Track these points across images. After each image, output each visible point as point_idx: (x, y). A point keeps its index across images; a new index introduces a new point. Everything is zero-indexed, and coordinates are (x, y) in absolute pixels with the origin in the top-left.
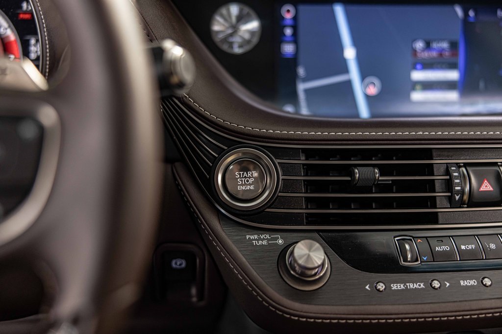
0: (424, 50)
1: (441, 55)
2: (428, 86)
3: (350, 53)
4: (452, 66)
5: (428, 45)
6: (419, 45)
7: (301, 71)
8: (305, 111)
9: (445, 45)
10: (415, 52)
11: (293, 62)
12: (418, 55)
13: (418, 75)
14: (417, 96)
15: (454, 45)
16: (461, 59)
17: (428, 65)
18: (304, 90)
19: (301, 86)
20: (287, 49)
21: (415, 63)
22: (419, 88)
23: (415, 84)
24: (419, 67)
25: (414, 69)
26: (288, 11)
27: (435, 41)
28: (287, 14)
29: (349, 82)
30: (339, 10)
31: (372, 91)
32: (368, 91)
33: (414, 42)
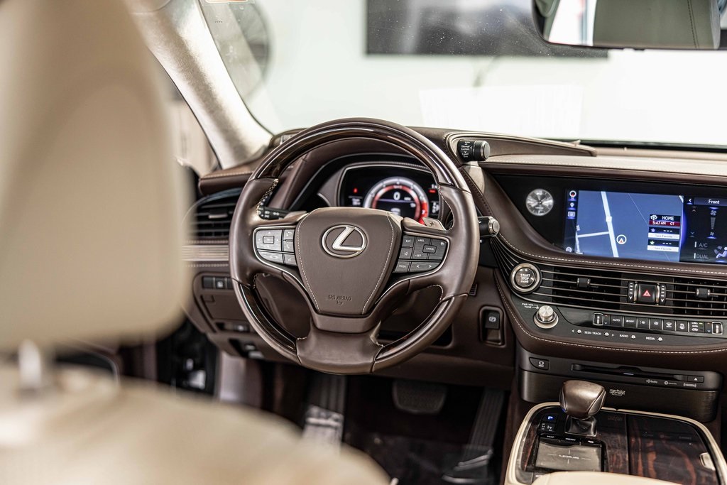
0: (656, 221)
1: (668, 224)
2: (658, 242)
3: (609, 219)
4: (677, 231)
5: (660, 217)
6: (654, 217)
7: (578, 228)
8: (578, 252)
9: (672, 218)
10: (651, 221)
11: (575, 221)
12: (654, 223)
13: (652, 235)
14: (651, 248)
15: (677, 219)
16: (682, 228)
17: (659, 230)
18: (579, 239)
19: (577, 237)
20: (571, 215)
21: (650, 228)
22: (652, 243)
23: (650, 240)
24: (653, 230)
25: (650, 231)
26: (573, 193)
27: (664, 216)
28: (572, 195)
29: (608, 236)
30: (604, 194)
31: (622, 242)
32: (619, 243)
33: (651, 215)
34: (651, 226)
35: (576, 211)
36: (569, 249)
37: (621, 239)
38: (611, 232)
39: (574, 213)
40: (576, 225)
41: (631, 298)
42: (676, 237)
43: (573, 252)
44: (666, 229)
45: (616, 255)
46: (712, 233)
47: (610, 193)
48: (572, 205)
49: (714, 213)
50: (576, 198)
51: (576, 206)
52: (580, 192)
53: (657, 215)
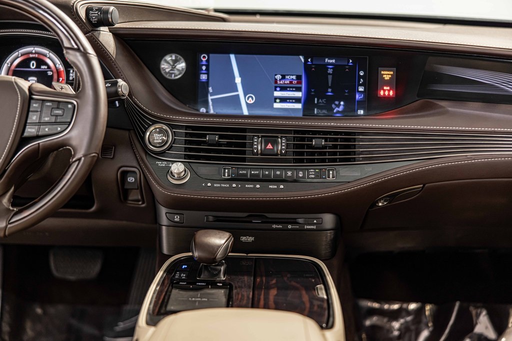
0: (280, 80)
1: (291, 82)
2: (283, 100)
3: (238, 80)
4: (298, 89)
5: (283, 77)
6: (278, 77)
7: (210, 89)
8: (212, 112)
9: (294, 77)
10: (276, 80)
11: (207, 84)
12: (279, 82)
13: (277, 94)
14: (277, 105)
15: (299, 78)
16: (303, 86)
17: (283, 89)
18: (212, 100)
19: (210, 98)
20: (204, 77)
21: (276, 87)
22: (278, 101)
23: (276, 98)
24: (278, 89)
25: (276, 90)
26: (204, 57)
27: (287, 75)
28: (204, 58)
29: (238, 96)
30: (232, 57)
31: (251, 101)
32: (248, 102)
33: (276, 75)
34: (276, 85)
35: (208, 74)
36: (203, 110)
37: (250, 99)
38: (240, 92)
39: (206, 75)
40: (208, 87)
41: (255, 151)
42: (299, 94)
43: (207, 112)
44: (290, 87)
45: (246, 112)
46: (330, 90)
47: (238, 56)
48: (204, 68)
49: (330, 71)
50: (208, 61)
51: (207, 69)
52: (211, 55)
53: (281, 75)
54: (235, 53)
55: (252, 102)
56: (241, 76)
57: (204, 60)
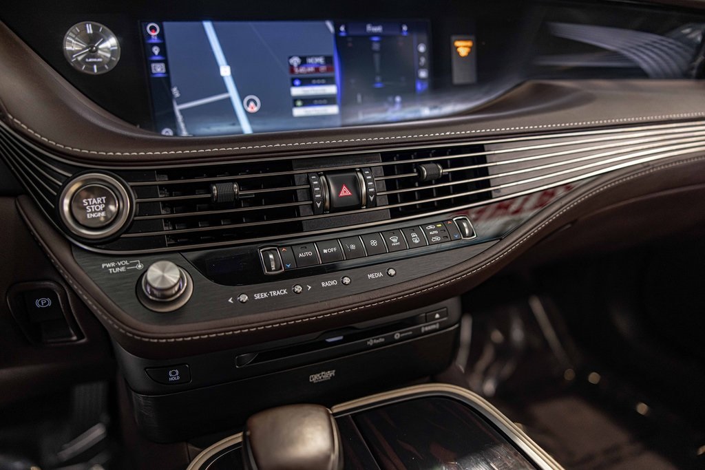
0: (299, 66)
1: (317, 70)
2: (308, 101)
3: (225, 71)
4: (330, 81)
5: (304, 61)
6: (295, 61)
7: (175, 91)
8: (184, 133)
9: (321, 60)
10: (292, 67)
11: (166, 81)
12: (296, 70)
13: (297, 91)
14: (298, 112)
15: (329, 60)
16: (337, 74)
17: (306, 81)
18: (182, 111)
19: (177, 108)
20: (158, 69)
21: (293, 80)
22: (299, 103)
23: (295, 99)
24: (297, 82)
25: (294, 85)
26: (153, 29)
27: (310, 57)
28: (152, 31)
29: (229, 100)
30: (208, 26)
31: (253, 108)
32: (249, 109)
33: (290, 57)
34: (294, 76)
35: (166, 62)
36: (167, 132)
37: (252, 104)
38: (233, 93)
39: (163, 65)
40: (170, 87)
42: (331, 90)
43: (175, 134)
44: (316, 79)
45: (247, 128)
46: (378, 79)
47: (219, 24)
48: (156, 50)
49: (376, 47)
50: (161, 35)
51: (163, 52)
52: (165, 24)
53: (300, 58)
54: (213, 19)
55: (256, 109)
56: (229, 63)
57: (154, 34)
